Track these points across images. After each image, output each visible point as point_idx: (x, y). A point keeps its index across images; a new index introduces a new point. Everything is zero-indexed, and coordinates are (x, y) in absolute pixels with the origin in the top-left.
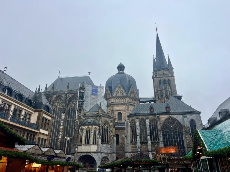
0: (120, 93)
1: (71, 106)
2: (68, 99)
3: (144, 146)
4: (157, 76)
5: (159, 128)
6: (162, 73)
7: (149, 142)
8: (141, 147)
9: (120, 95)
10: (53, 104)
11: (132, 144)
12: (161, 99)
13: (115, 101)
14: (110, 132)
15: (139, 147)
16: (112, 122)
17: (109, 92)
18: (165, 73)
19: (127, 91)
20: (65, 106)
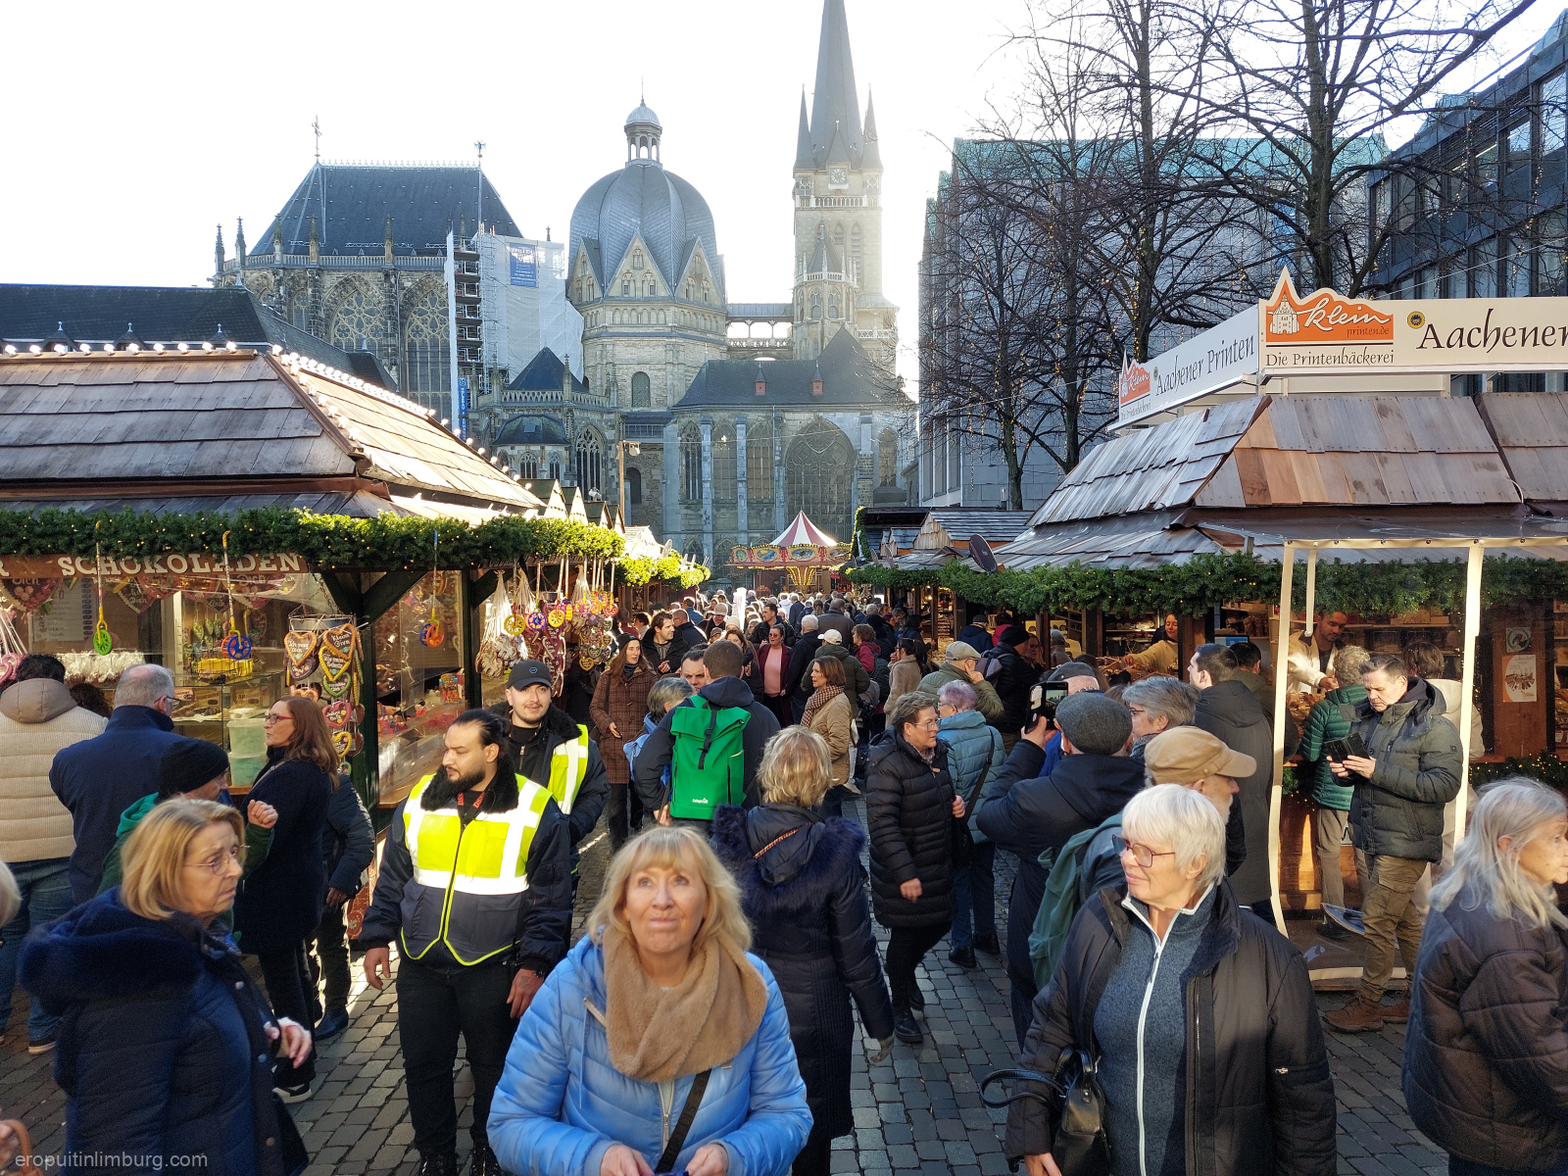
0: (639, 284)
1: (417, 332)
2: (400, 297)
3: (725, 516)
4: (808, 199)
5: (777, 458)
6: (831, 187)
7: (742, 504)
8: (714, 516)
9: (639, 294)
10: (328, 316)
11: (687, 508)
12: (809, 324)
13: (618, 320)
14: (605, 462)
15: (707, 518)
16: (613, 427)
17: (590, 271)
18: (845, 187)
19: (673, 278)
20: (392, 335)
